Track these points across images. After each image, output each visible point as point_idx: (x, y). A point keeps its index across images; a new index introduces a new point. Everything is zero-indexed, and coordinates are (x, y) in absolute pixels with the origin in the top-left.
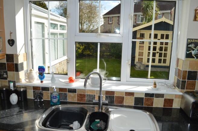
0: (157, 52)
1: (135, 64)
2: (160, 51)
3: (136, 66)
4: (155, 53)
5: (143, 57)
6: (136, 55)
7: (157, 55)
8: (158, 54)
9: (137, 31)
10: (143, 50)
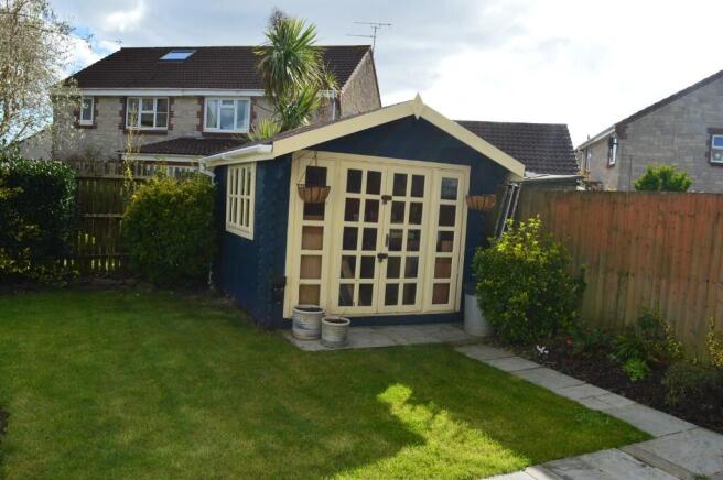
0: (381, 256)
1: (286, 315)
2: (390, 249)
3: (296, 330)
4: (373, 258)
5: (322, 282)
6: (287, 274)
7: (381, 268)
8: (385, 261)
9: (290, 155)
10: (321, 248)
